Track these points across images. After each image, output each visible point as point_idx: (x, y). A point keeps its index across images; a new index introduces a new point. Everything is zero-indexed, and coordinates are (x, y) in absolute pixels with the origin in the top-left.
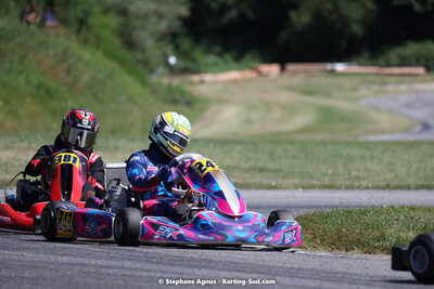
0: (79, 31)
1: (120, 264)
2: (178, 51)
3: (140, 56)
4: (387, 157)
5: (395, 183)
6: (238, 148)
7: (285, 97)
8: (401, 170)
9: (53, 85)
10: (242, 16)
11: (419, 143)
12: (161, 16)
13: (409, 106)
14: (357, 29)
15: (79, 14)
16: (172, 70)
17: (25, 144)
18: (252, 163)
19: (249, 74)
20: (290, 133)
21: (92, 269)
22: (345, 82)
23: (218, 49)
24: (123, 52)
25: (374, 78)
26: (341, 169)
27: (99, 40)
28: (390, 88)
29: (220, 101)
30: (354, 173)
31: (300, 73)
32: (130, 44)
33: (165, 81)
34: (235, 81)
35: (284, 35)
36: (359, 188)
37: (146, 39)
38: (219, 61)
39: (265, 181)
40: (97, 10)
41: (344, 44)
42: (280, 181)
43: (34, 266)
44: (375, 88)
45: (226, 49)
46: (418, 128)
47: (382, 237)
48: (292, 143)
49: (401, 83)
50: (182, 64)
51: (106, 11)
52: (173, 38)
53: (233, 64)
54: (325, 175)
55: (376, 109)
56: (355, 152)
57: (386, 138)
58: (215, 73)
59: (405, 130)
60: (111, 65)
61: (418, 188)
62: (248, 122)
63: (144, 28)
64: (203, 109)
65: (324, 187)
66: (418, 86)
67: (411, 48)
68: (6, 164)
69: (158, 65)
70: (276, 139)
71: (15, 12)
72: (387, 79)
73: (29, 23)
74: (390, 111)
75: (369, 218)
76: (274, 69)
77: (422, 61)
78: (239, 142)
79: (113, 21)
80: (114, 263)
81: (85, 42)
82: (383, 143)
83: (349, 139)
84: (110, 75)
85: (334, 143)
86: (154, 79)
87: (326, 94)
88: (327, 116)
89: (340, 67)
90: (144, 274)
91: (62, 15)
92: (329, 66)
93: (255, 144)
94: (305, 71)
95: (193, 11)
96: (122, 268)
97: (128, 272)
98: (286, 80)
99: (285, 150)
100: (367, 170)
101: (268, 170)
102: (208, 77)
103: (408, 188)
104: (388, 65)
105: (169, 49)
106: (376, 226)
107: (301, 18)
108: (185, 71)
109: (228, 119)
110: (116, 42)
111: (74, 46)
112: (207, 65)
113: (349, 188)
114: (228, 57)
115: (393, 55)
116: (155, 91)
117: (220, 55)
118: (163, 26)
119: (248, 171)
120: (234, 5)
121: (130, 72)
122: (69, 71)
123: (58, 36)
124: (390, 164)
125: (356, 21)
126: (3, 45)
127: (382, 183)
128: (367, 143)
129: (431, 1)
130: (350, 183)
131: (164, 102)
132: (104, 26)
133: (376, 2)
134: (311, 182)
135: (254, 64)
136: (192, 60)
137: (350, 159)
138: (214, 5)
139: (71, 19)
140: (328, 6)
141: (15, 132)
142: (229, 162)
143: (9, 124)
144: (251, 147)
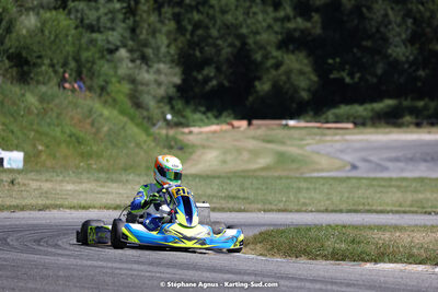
0: (100, 95)
1: (129, 266)
2: (173, 110)
3: (145, 114)
4: (326, 189)
5: (331, 208)
6: (217, 181)
7: (252, 144)
8: (336, 199)
9: (82, 134)
10: (221, 85)
11: (349, 178)
12: (159, 84)
13: (342, 151)
14: (305, 95)
15: (103, 83)
16: (168, 123)
17: (60, 178)
18: (227, 192)
19: (225, 127)
20: (255, 171)
21: (108, 270)
22: (296, 133)
23: (203, 109)
24: (132, 111)
25: (316, 131)
26: (292, 198)
27: (114, 100)
28: (328, 138)
29: (204, 147)
30: (302, 200)
31: (263, 127)
32: (138, 105)
33: (164, 132)
34: (215, 132)
35: (251, 99)
36: (305, 211)
37: (149, 101)
38: (204, 117)
39: (236, 206)
40: (114, 80)
41: (294, 106)
42: (248, 206)
43: (66, 268)
44: (318, 138)
45: (209, 109)
46: (348, 168)
47: (322, 248)
48: (256, 178)
49: (336, 134)
50: (175, 119)
51: (121, 80)
52: (170, 100)
53: (214, 120)
54: (281, 201)
55: (318, 153)
56: (303, 185)
57: (324, 174)
58: (200, 126)
59: (339, 169)
60: (125, 119)
61: (349, 211)
62: (224, 162)
63: (148, 93)
64: (191, 153)
65: (280, 211)
66: (348, 137)
67: (343, 109)
68: (46, 193)
69: (158, 120)
70: (245, 175)
71: (55, 81)
72: (327, 131)
73: (64, 88)
74: (328, 155)
75: (313, 233)
76: (244, 123)
77: (351, 119)
78: (219, 177)
79: (126, 87)
80: (125, 266)
81: (106, 102)
82: (323, 178)
83: (298, 175)
84: (123, 128)
85: (287, 178)
86: (155, 130)
87: (283, 143)
88: (282, 158)
89: (292, 123)
90: (147, 274)
92: (284, 122)
93: (229, 178)
94: (266, 125)
95: (184, 80)
96: (131, 269)
98: (252, 132)
99: (252, 184)
100: (311, 198)
101: (239, 198)
102: (195, 130)
103: (341, 211)
104: (327, 122)
105: (167, 108)
106: (317, 239)
107: (264, 86)
108: (178, 125)
109: (209, 160)
110: (128, 104)
111: (97, 105)
112: (194, 121)
113: (298, 211)
114: (210, 115)
115: (331, 114)
116: (156, 139)
117: (204, 113)
118: (161, 92)
119: (225, 198)
120: (215, 77)
121: (138, 125)
122: (92, 124)
123: (85, 99)
124: (328, 194)
125: (304, 90)
126: (45, 106)
127: (322, 208)
128: (312, 178)
129: (358, 75)
130: (296, 208)
131: (164, 147)
132: (119, 91)
133: (319, 76)
134: (270, 207)
135: (228, 120)
136: (184, 117)
137: (299, 190)
138: (200, 77)
139: (95, 86)
140: (284, 78)
141: (53, 169)
142: (209, 191)
143: (49, 163)
144: (226, 181)
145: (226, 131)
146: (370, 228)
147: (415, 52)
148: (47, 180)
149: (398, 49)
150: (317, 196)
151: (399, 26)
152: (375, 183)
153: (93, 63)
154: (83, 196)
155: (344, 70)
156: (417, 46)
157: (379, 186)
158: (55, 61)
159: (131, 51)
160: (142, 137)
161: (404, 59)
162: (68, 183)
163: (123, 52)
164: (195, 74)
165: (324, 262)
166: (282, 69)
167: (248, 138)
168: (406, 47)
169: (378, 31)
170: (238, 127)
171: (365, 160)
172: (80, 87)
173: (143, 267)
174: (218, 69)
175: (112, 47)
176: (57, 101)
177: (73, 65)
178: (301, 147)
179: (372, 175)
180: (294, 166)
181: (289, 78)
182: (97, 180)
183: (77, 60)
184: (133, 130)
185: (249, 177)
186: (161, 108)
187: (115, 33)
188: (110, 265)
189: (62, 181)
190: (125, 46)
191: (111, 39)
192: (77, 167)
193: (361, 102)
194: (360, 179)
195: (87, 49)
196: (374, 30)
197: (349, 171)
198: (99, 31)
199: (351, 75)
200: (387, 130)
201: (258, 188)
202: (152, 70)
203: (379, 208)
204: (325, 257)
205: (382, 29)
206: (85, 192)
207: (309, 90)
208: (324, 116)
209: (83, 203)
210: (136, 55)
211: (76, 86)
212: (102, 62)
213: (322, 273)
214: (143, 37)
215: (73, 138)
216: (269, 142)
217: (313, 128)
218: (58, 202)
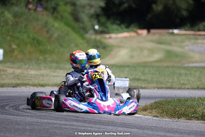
0: (53, 13)
1: (71, 123)
2: (99, 23)
3: (81, 25)
4: (198, 74)
5: (201, 86)
6: (127, 69)
7: (150, 45)
9: (40, 38)
10: (130, 7)
12: (91, 6)
14: (185, 13)
15: (53, 5)
16: (96, 32)
17: (27, 66)
18: (134, 76)
19: (133, 34)
20: (152, 62)
21: (58, 126)
22: (179, 38)
23: (118, 22)
24: (73, 23)
25: (192, 36)
26: (176, 80)
27: (62, 17)
28: (200, 41)
29: (119, 47)
30: (182, 82)
31: (157, 34)
32: (77, 19)
33: (93, 37)
34: (126, 38)
35: (149, 16)
36: (184, 89)
37: (84, 17)
38: (119, 28)
39: (140, 85)
40: (62, 3)
41: (178, 20)
42: (147, 85)
43: (31, 124)
44: (193, 41)
45: (122, 22)
47: (195, 112)
48: (153, 67)
50: (101, 29)
51: (66, 4)
52: (97, 16)
53: (125, 29)
54: (168, 82)
55: (193, 51)
56: (183, 71)
58: (117, 33)
60: (69, 29)
62: (132, 57)
63: (84, 12)
65: (168, 88)
68: (18, 76)
69: (90, 29)
70: (145, 65)
72: (198, 37)
75: (189, 103)
76: (144, 32)
78: (128, 66)
79: (69, 8)
80: (68, 123)
81: (56, 18)
82: (196, 67)
83: (179, 65)
84: (67, 34)
85: (173, 67)
86: (88, 36)
87: (169, 44)
88: (169, 54)
89: (176, 31)
92: (171, 31)
93: (135, 67)
94: (160, 33)
95: (107, 4)
96: (72, 125)
97: (75, 127)
98: (150, 37)
99: (149, 71)
100: (188, 80)
101: (141, 80)
102: (113, 36)
104: (199, 31)
105: (95, 22)
106: (192, 107)
107: (158, 8)
108: (102, 32)
109: (122, 55)
110: (70, 19)
111: (51, 20)
112: (113, 30)
113: (179, 88)
114: (123, 26)
115: (201, 25)
116: (88, 41)
117: (119, 25)
118: (92, 11)
120: (126, 1)
121: (77, 32)
122: (48, 32)
123: (43, 15)
124: (199, 77)
125: (184, 10)
126: (17, 20)
127: (196, 87)
128: (188, 67)
130: (180, 86)
132: (65, 11)
134: (162, 86)
135: (135, 29)
136: (106, 27)
137: (180, 75)
140: (171, 2)
141: (22, 60)
143: (19, 57)
144: (133, 69)
148: (18, 68)
150: (191, 79)
154: (41, 78)
160: (79, 40)
162: (31, 69)
165: (197, 122)
167: (147, 41)
170: (142, 34)
176: (25, 17)
178: (182, 47)
181: (174, 2)
182: (50, 68)
184: (74, 36)
185: (148, 67)
186: (91, 21)
188: (58, 122)
189: (28, 68)
192: (38, 60)
201: (153, 74)
204: (197, 118)
206: (43, 75)
207: (187, 10)
208: (196, 28)
209: (42, 83)
213: (195, 129)
215: (35, 41)
216: (161, 43)
217: (189, 35)
218: (25, 82)
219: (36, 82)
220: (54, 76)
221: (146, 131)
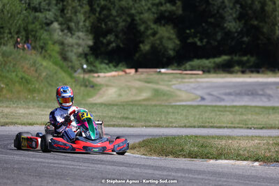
0: (41, 53)
1: (60, 162)
2: (88, 62)
3: (70, 64)
4: (184, 112)
5: (188, 125)
6: (115, 108)
7: (138, 84)
8: (191, 119)
9: (29, 78)
10: (118, 46)
11: (199, 106)
12: (79, 45)
13: (195, 89)
14: (171, 53)
15: (41, 44)
16: (85, 71)
17: (16, 105)
18: (122, 115)
19: (121, 73)
20: (140, 101)
21: (46, 164)
22: (166, 77)
23: (106, 61)
24: (61, 62)
25: (179, 76)
26: (163, 119)
27: (50, 56)
28: (186, 80)
29: (107, 86)
30: (170, 120)
31: (145, 73)
32: (65, 59)
33: (82, 76)
34: (114, 76)
35: (137, 55)
36: (172, 127)
37: (72, 56)
38: (107, 66)
39: (128, 124)
40: (50, 42)
41: (165, 60)
42: (135, 124)
43: (19, 163)
44: (179, 80)
45: (110, 61)
46: (199, 99)
47: (182, 150)
48: (140, 105)
49: (191, 78)
50: (89, 68)
51: (54, 43)
52: (86, 55)
53: (113, 68)
54: (156, 121)
55: (180, 90)
56: (170, 110)
57: (184, 103)
58: (104, 73)
59: (193, 100)
60: (56, 68)
61: (199, 127)
62: (120, 95)
63: (72, 51)
64: (99, 90)
65: (155, 126)
66: (199, 80)
67: (196, 62)
68: (6, 115)
69: (78, 69)
70: (133, 104)
71: (11, 43)
72: (185, 76)
73: (18, 48)
74: (186, 91)
75: (176, 141)
76: (133, 71)
77: (201, 68)
78: (117, 105)
79: (57, 48)
80: (56, 162)
81: (45, 57)
82: (183, 106)
83: (167, 104)
84: (56, 73)
85: (160, 105)
86: (76, 75)
87: (157, 83)
88: (157, 93)
89: (163, 70)
90: (71, 167)
91: (33, 44)
92: (158, 70)
93: (123, 106)
94: (147, 72)
95: (95, 43)
96: (61, 164)
97: (63, 166)
98: (138, 76)
99: (138, 109)
100: (176, 118)
101: (129, 118)
102: (102, 75)
103: (194, 127)
104: (186, 70)
105: (84, 61)
106: (179, 145)
107: (145, 47)
108: (91, 71)
109: (110, 94)
110: (59, 58)
111: (39, 59)
112: (101, 69)
113: (167, 127)
114: (111, 65)
115: (188, 65)
116: (76, 80)
117: (107, 64)
118: (80, 50)
119: (120, 118)
120: (114, 41)
121: (65, 72)
122: (36, 71)
123: (31, 54)
124: (186, 116)
125: (171, 49)
126: (5, 59)
127: (182, 125)
128: (176, 106)
129: (205, 40)
130: (167, 124)
131: (81, 86)
132: (53, 50)
133: (180, 41)
134: (149, 124)
135: (123, 69)
136: (94, 66)
137: (168, 113)
138: (105, 41)
139: (38, 46)
140: (158, 42)
141: (11, 100)
142: (111, 114)
143: (8, 96)
144: (122, 107)
145: (121, 76)
146: (213, 137)
147: (242, 26)
148: (7, 107)
149: (231, 24)
150: (179, 117)
151: (232, 9)
152: (216, 109)
153: (36, 31)
154: (30, 116)
155: (196, 37)
156: (243, 22)
157: (219, 111)
158: (12, 31)
159: (60, 24)
160: (68, 79)
161: (234, 30)
162: (20, 108)
163: (56, 25)
164: (101, 39)
165: (184, 159)
166: (157, 36)
167: (135, 80)
168: (236, 22)
169: (218, 12)
170: (129, 73)
171: (209, 94)
172: (28, 47)
173: (68, 162)
174: (116, 36)
175: (48, 22)
176: (13, 56)
177: (23, 33)
178: (168, 86)
179: (214, 104)
180: (165, 98)
181: (161, 42)
182: (39, 107)
183: (26, 30)
184: (62, 75)
185: (136, 105)
186: (79, 60)
187: (51, 13)
188: (47, 161)
189: (16, 107)
190: (57, 21)
191: (48, 16)
192: (26, 99)
193: (207, 57)
194: (206, 106)
195: (33, 23)
196: (216, 12)
197: (200, 101)
198: (40, 11)
199: (201, 40)
200: (224, 75)
201: (141, 112)
202: (74, 37)
203: (219, 125)
204: (185, 156)
205: (221, 11)
206: (31, 114)
207: (174, 50)
208: (183, 67)
209: (30, 121)
210: (64, 26)
211: (26, 46)
212: (42, 31)
213: (182, 166)
214: (68, 15)
215: (23, 80)
216: (149, 82)
217: (177, 74)
218: (14, 121)
219: (25, 121)
220: (43, 115)
221: (134, 169)
